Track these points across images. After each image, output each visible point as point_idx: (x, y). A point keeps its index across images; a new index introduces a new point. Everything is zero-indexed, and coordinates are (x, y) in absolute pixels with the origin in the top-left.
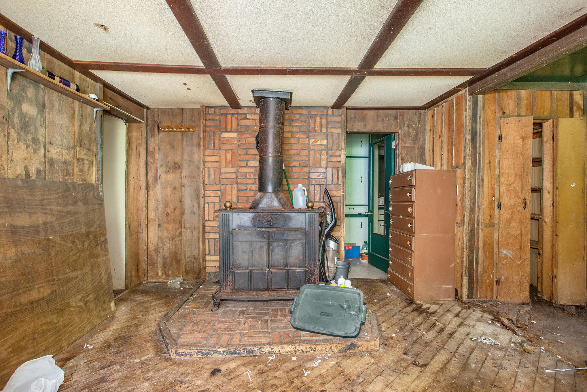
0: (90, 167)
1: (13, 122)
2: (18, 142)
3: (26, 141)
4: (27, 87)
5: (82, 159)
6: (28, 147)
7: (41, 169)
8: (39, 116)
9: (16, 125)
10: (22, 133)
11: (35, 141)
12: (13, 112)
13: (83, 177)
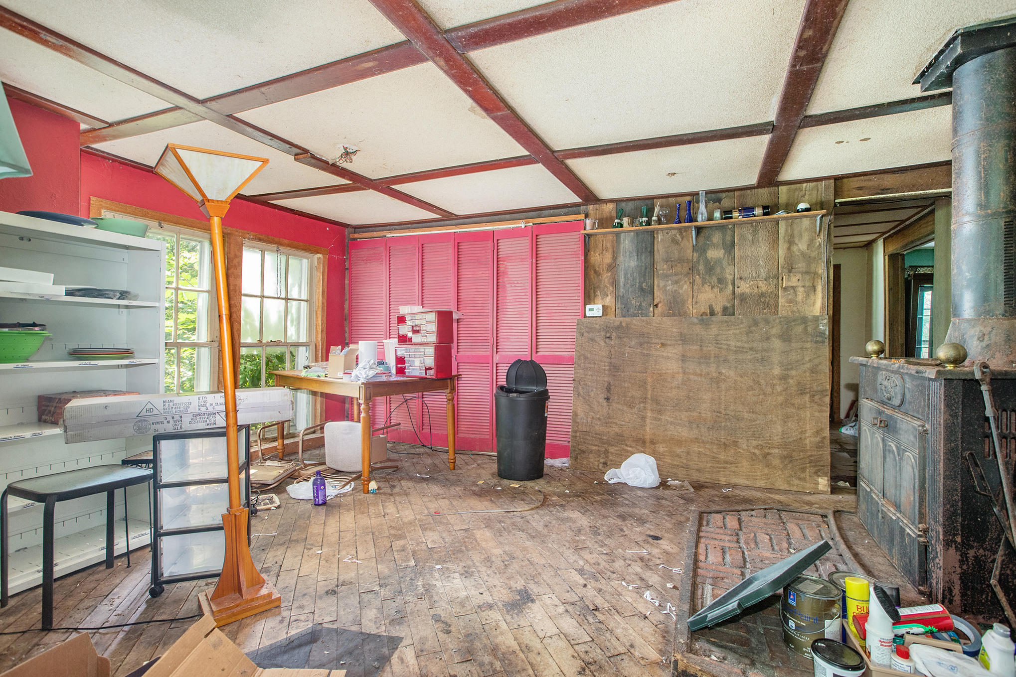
0: (808, 295)
1: (698, 270)
2: (703, 285)
3: (711, 283)
4: (712, 234)
5: (792, 287)
6: (713, 287)
7: (729, 306)
8: (726, 256)
9: (701, 272)
10: (707, 277)
11: (721, 281)
12: (698, 262)
13: (795, 309)
